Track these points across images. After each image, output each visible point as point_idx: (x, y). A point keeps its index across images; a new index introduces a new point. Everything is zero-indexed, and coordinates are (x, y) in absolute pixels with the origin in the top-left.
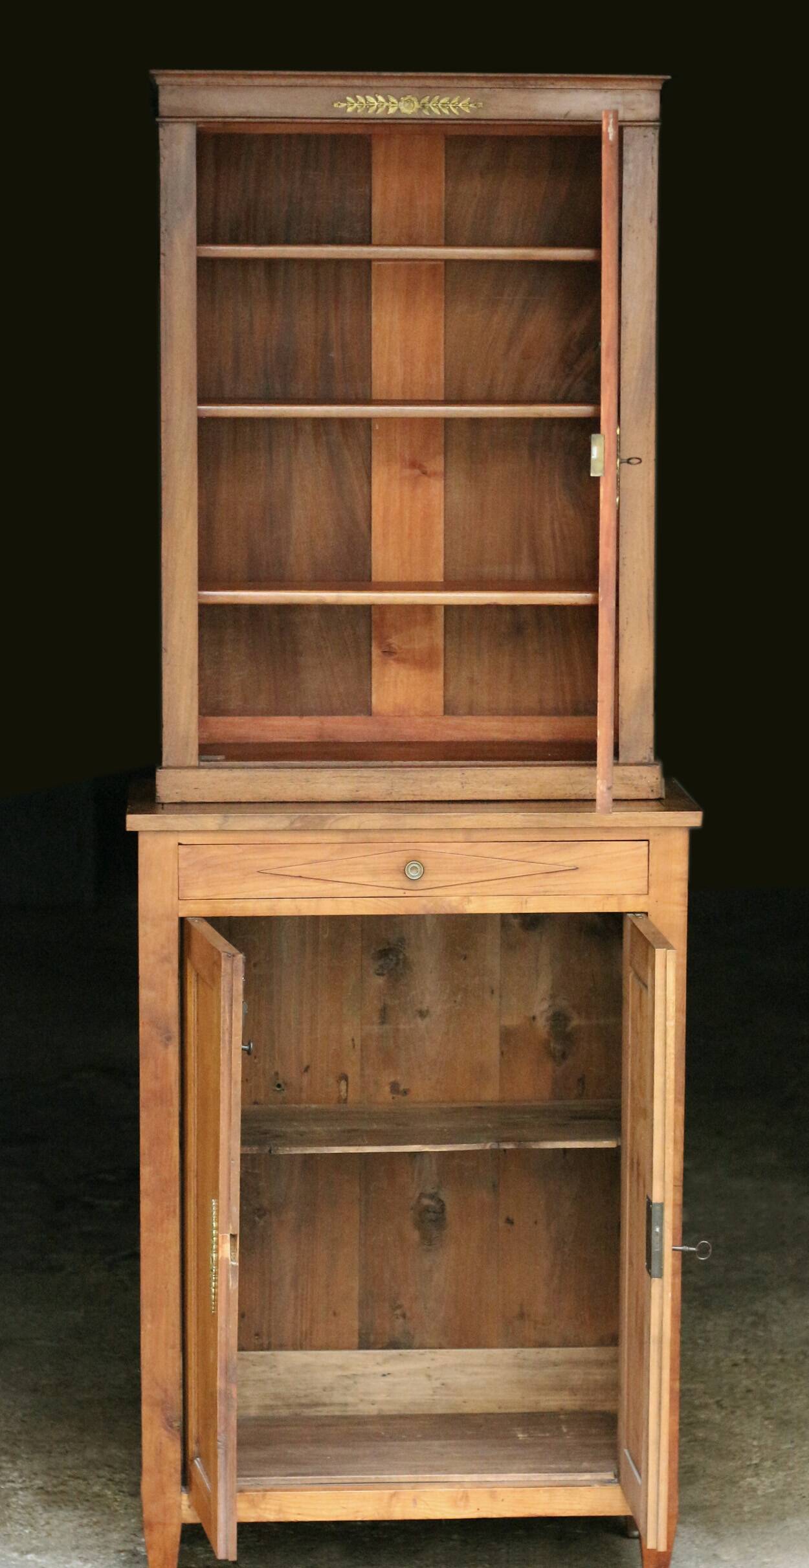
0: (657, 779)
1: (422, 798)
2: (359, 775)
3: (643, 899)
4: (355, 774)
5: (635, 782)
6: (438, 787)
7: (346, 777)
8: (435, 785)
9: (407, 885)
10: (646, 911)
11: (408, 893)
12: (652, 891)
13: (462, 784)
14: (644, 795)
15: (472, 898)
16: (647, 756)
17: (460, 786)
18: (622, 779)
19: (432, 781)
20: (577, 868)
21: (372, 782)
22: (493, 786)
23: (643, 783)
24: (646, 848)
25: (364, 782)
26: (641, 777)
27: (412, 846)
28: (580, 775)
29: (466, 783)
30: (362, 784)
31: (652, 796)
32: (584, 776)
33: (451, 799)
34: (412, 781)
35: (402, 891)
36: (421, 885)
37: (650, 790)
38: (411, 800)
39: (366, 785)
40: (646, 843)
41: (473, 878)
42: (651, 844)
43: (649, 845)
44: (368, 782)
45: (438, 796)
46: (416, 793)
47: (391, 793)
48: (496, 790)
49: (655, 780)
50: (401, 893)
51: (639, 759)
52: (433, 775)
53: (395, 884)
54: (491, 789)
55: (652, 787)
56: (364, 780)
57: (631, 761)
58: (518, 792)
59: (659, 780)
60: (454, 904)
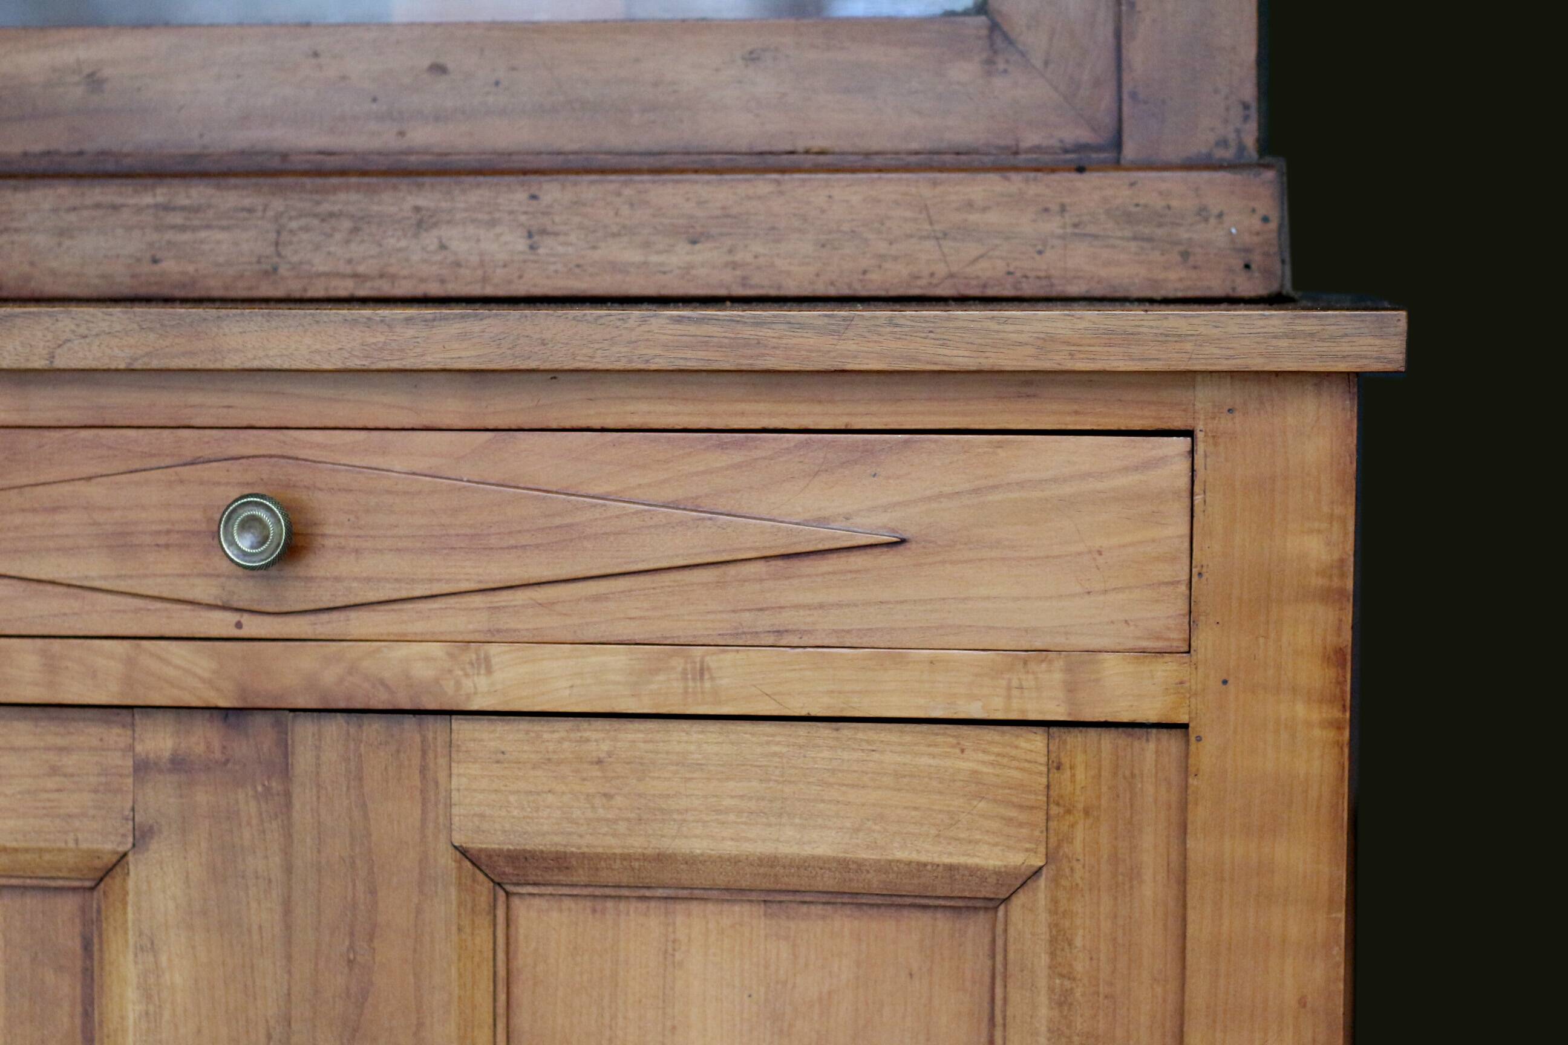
0: (1265, 220)
1: (386, 289)
2: (160, 199)
3: (1166, 670)
4: (148, 199)
5: (1184, 234)
6: (443, 247)
7: (115, 208)
8: (430, 239)
9: (247, 592)
10: (1184, 719)
11: (253, 626)
12: (1204, 640)
13: (530, 235)
14: (1216, 286)
15: (493, 649)
16: (1232, 136)
17: (521, 245)
18: (1128, 217)
19: (422, 222)
20: (903, 541)
21: (208, 227)
22: (647, 245)
23: (1216, 235)
24: (1184, 466)
25: (183, 228)
26: (1203, 213)
27: (270, 442)
28: (970, 205)
29: (543, 232)
30: (169, 235)
31: (1246, 287)
32: (985, 209)
33: (489, 291)
34: (347, 224)
35: (232, 617)
36: (295, 596)
37: (1238, 263)
38: (342, 293)
39: (186, 236)
40: (1183, 443)
41: (497, 571)
42: (1200, 448)
43: (1192, 452)
44: (194, 229)
45: (443, 281)
46: (361, 269)
47: (275, 270)
48: (654, 259)
49: (1256, 223)
50: (221, 623)
51: (1200, 144)
52: (421, 202)
53: (203, 590)
54: (634, 256)
55: (1247, 250)
56: (177, 219)
57: (1171, 152)
58: (735, 266)
59: (1273, 225)
60: (423, 672)
